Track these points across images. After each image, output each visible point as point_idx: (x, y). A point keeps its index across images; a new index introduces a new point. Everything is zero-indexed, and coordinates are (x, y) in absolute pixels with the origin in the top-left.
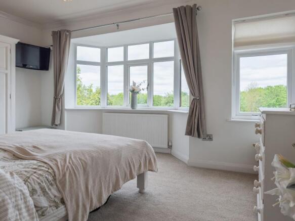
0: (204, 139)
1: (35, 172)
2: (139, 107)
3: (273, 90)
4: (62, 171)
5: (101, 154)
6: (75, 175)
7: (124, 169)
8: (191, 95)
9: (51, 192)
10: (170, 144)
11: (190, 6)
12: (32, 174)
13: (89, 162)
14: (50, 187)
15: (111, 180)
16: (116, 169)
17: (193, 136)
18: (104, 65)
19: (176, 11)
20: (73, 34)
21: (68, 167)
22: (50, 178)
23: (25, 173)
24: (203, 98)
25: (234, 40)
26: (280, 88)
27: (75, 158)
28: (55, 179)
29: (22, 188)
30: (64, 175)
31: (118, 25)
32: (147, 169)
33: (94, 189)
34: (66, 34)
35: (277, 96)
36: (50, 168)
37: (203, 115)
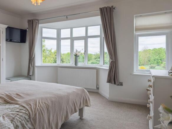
0: (118, 85)
1: (18, 114)
2: (80, 64)
3: (157, 51)
4: (34, 112)
5: (58, 99)
6: (42, 114)
7: (71, 107)
8: (110, 59)
9: (28, 126)
10: (98, 87)
11: (110, 7)
12: (16, 116)
13: (50, 105)
14: (27, 123)
15: (63, 114)
16: (67, 107)
17: (112, 83)
18: (59, 39)
19: (102, 10)
20: (40, 21)
21: (38, 109)
22: (27, 117)
23: (12, 115)
24: (117, 61)
25: (135, 27)
26: (161, 49)
27: (42, 102)
28: (30, 118)
29: (10, 127)
30: (36, 115)
31: (67, 17)
32: (85, 105)
33: (53, 121)
34: (36, 22)
35: (159, 54)
36: (27, 111)
37: (117, 71)
